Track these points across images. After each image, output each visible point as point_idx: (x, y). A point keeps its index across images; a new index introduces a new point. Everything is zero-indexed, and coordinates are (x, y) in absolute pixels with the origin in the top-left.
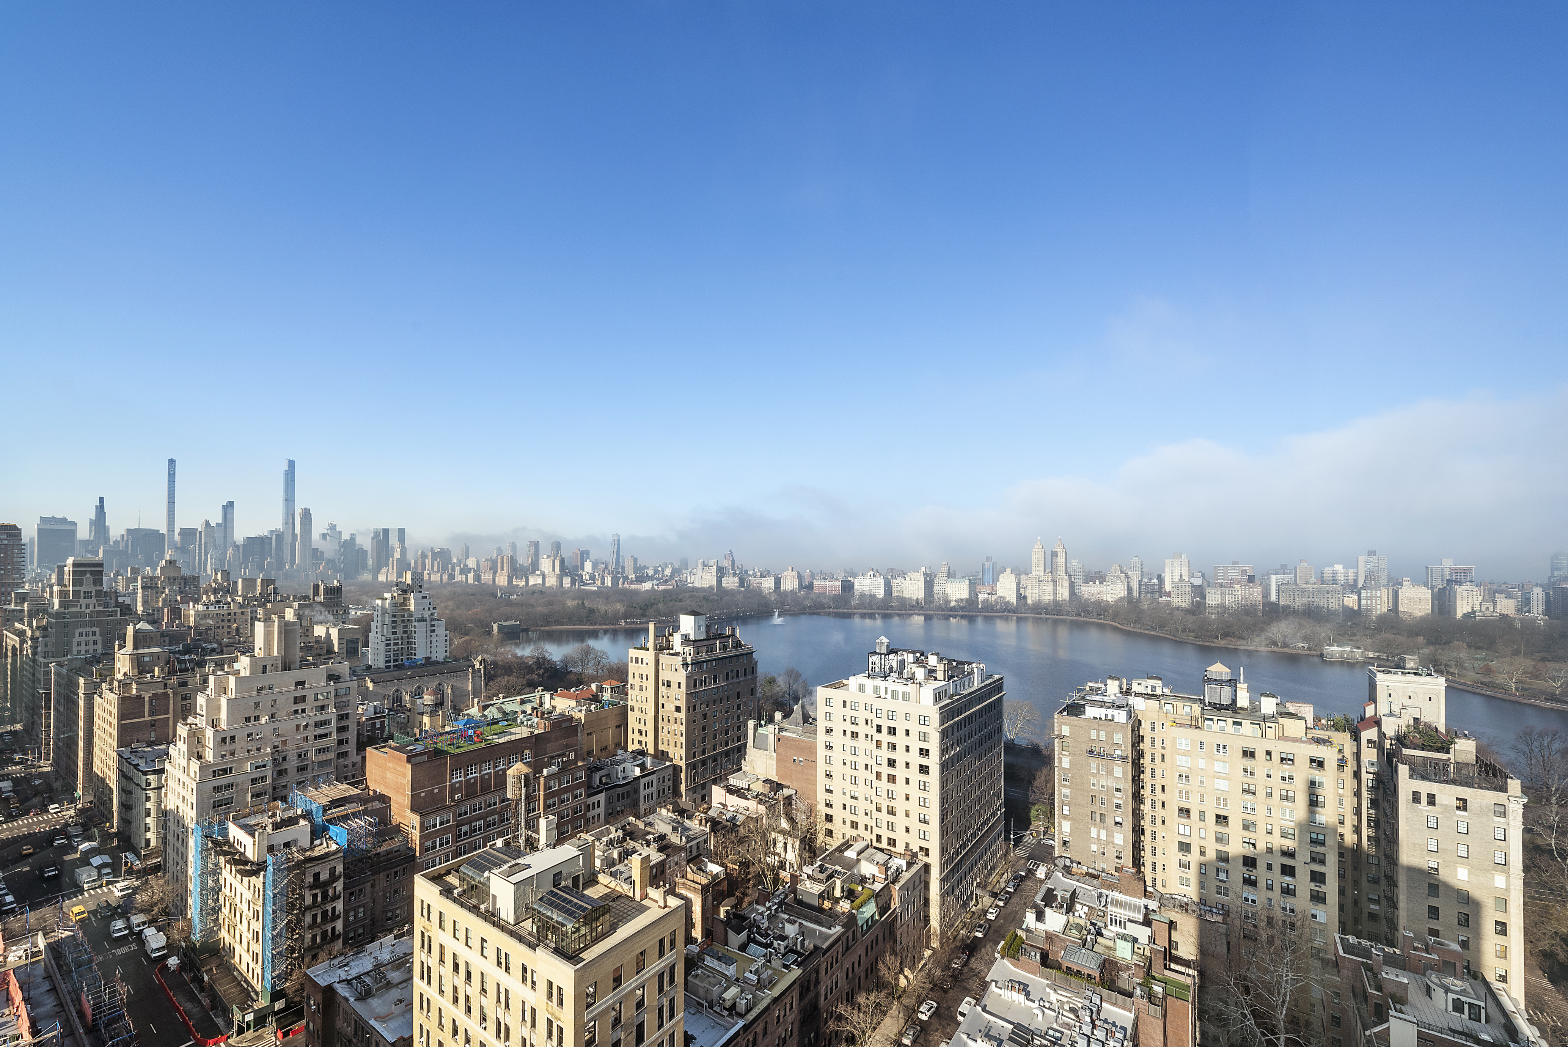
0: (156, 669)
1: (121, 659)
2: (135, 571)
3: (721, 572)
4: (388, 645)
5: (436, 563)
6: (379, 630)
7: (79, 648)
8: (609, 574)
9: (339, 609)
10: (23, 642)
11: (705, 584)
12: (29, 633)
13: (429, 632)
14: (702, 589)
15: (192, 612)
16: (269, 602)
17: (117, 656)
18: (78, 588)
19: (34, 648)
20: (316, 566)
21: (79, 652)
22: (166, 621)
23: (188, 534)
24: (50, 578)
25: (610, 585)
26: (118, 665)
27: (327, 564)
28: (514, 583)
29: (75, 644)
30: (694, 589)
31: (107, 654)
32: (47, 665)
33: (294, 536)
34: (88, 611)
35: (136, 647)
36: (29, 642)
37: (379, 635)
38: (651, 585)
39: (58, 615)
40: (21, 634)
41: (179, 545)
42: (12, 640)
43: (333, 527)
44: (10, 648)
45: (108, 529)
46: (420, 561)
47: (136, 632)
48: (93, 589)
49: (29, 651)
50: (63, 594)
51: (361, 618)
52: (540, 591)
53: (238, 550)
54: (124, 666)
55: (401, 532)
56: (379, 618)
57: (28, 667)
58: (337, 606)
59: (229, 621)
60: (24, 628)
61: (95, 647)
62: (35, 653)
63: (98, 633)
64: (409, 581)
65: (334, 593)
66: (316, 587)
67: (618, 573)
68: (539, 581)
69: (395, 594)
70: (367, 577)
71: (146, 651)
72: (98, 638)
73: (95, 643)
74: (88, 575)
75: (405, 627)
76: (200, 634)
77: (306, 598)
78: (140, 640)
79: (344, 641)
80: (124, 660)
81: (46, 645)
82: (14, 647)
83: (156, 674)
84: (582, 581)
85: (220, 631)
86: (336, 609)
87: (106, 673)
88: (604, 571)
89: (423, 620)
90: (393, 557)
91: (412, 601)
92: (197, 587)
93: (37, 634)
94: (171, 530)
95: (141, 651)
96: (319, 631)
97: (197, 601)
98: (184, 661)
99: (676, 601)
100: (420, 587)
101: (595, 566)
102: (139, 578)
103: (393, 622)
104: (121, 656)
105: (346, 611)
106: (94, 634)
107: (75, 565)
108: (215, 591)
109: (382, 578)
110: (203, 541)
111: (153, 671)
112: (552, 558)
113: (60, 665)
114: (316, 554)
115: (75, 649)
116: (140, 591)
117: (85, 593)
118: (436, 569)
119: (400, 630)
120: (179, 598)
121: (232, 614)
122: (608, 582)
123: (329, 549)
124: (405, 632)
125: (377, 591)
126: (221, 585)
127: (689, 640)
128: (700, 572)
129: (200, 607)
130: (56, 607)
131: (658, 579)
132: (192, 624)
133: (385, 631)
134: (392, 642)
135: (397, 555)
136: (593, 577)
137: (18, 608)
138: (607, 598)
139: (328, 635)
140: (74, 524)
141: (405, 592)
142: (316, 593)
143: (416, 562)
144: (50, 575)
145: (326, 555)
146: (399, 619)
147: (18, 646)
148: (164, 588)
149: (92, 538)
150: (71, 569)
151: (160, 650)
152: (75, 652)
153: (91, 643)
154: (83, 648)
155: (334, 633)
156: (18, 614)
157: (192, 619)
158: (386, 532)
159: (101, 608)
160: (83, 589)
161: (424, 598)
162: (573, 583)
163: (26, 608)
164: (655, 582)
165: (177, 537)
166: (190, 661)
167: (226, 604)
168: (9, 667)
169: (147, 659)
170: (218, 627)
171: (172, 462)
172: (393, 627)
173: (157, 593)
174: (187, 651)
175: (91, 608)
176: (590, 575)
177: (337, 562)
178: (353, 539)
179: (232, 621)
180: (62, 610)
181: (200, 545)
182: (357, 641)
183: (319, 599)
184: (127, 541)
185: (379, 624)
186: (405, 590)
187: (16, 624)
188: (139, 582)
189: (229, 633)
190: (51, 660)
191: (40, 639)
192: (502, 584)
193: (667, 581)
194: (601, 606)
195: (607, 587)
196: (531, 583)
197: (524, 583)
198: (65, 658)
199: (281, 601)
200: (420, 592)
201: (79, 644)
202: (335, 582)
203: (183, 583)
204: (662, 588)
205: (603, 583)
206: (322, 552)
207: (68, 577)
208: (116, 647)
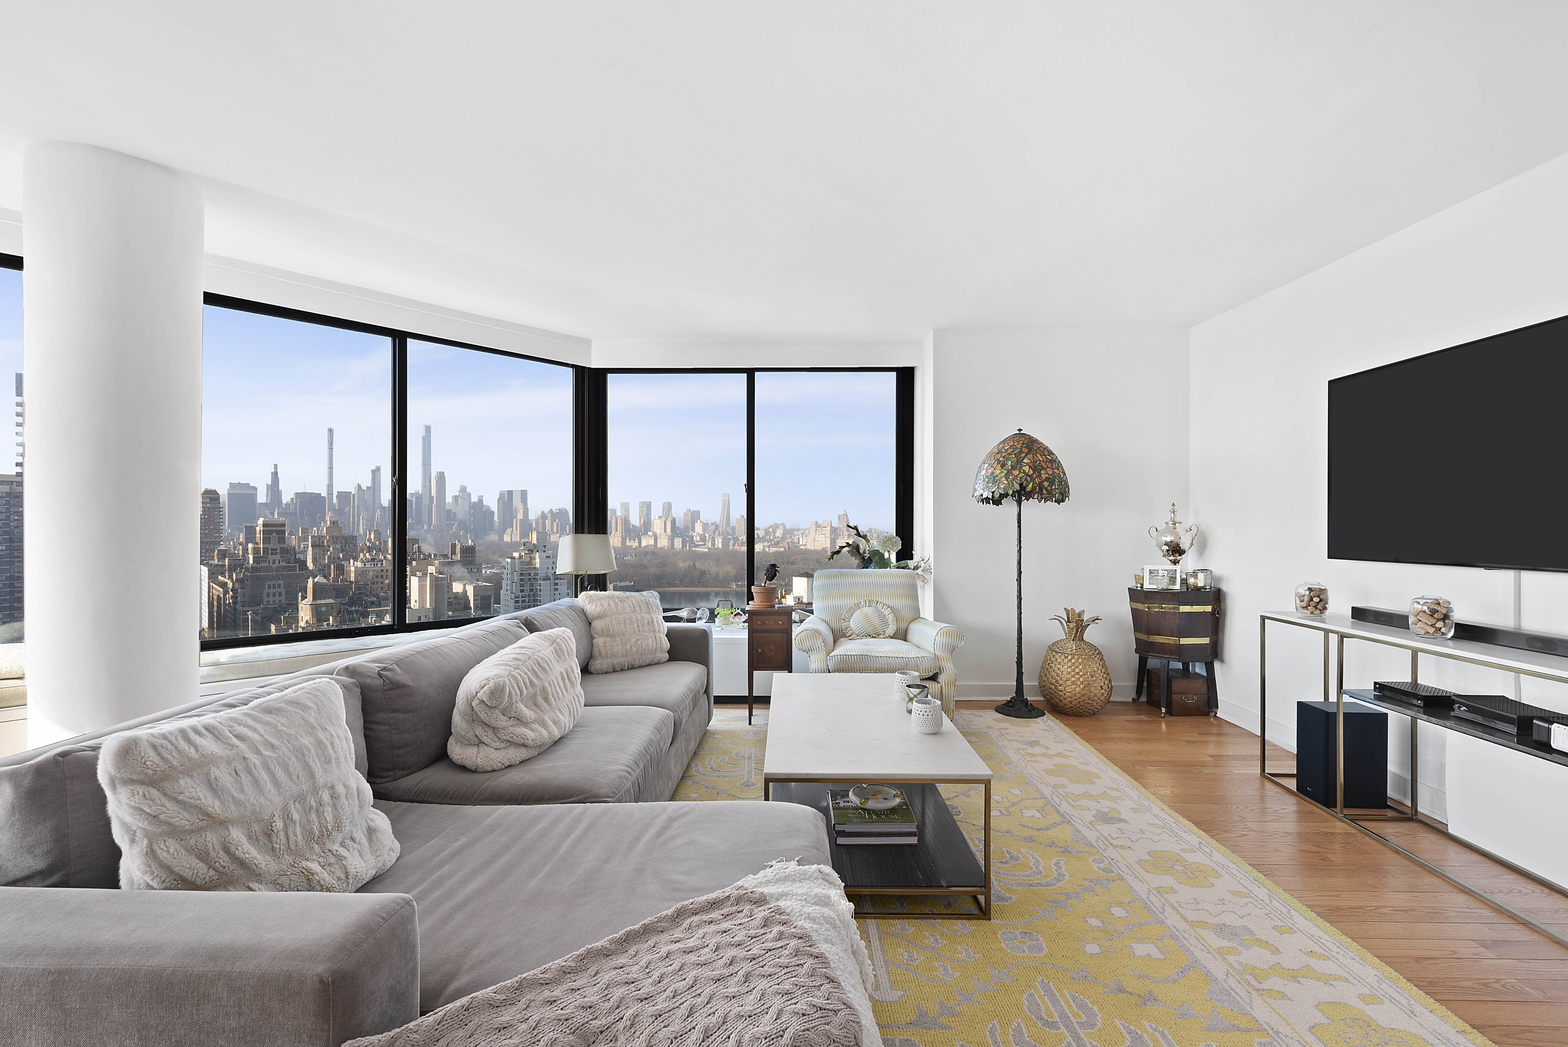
0: (331, 618)
1: (304, 609)
2: (305, 531)
3: (835, 532)
4: (517, 602)
5: (555, 524)
6: (509, 587)
7: (268, 599)
8: (719, 535)
9: (473, 567)
10: (226, 592)
11: (819, 547)
12: (230, 585)
13: (553, 590)
14: (815, 552)
15: (353, 567)
16: (414, 560)
17: (300, 605)
18: (267, 546)
19: (234, 597)
20: (450, 526)
21: (268, 602)
22: (332, 576)
23: (344, 496)
24: (239, 537)
25: (720, 546)
26: (301, 614)
27: (459, 524)
28: (628, 544)
29: (265, 595)
30: (807, 552)
31: (291, 604)
32: (245, 613)
33: (431, 498)
34: (274, 566)
35: (315, 598)
36: (231, 593)
37: (509, 593)
38: (761, 547)
39: (254, 569)
40: (223, 585)
41: (337, 508)
42: (217, 590)
43: (463, 489)
44: (215, 597)
45: (281, 492)
46: (540, 522)
47: (315, 585)
48: (278, 546)
49: (231, 601)
50: (256, 551)
51: (491, 576)
52: (653, 552)
53: (385, 512)
54: (306, 615)
55: (524, 494)
56: (509, 576)
57: (230, 615)
58: (472, 564)
59: (382, 577)
60: (226, 580)
61: (280, 598)
62: (235, 603)
63: (282, 586)
64: (535, 541)
65: (468, 552)
66: (454, 546)
67: (729, 534)
68: (652, 542)
69: (523, 554)
70: (493, 537)
71: (323, 602)
72: (282, 590)
73: (280, 595)
74: (274, 534)
75: (532, 585)
76: (359, 589)
77: (445, 556)
78: (319, 592)
79: (479, 598)
80: (306, 610)
81: (244, 596)
82: (218, 596)
83: (331, 622)
84: (693, 542)
85: (375, 586)
86: (471, 567)
87: (291, 621)
88: (714, 532)
89: (547, 578)
90: (516, 518)
91: (538, 560)
92: (355, 545)
93: (237, 586)
94: (330, 493)
95: (319, 602)
96: (457, 587)
97: (356, 559)
98: (352, 612)
99: (788, 563)
100: (545, 546)
101: (705, 526)
102: (310, 537)
103: (522, 580)
104: (304, 606)
105: (479, 570)
106: (279, 587)
107: (264, 525)
108: (370, 550)
109: (507, 538)
110: (356, 504)
111: (329, 620)
112: (663, 519)
113: (255, 613)
114: (449, 515)
115: (265, 600)
116: (310, 548)
117: (272, 549)
118: (555, 530)
119: (527, 588)
120: (341, 555)
121: (385, 571)
122: (720, 545)
123: (461, 511)
124: (531, 590)
125: (505, 550)
126: (374, 543)
127: (802, 603)
128: (813, 534)
129: (359, 564)
130: (251, 562)
131: (769, 541)
132: (353, 579)
133: (514, 589)
134: (520, 599)
135: (520, 516)
136: (703, 539)
137: (221, 563)
138: (718, 560)
139: (465, 592)
140: (255, 489)
141: (531, 551)
142: (454, 552)
143: (537, 523)
144: (239, 535)
145: (458, 517)
146: (526, 578)
147: (222, 596)
148: (329, 547)
149: (268, 502)
150: (262, 529)
151: (333, 601)
152: (265, 603)
153: (277, 594)
154: (271, 599)
155: (470, 590)
156: (221, 568)
157: (353, 575)
158: (510, 493)
159: (284, 564)
160: (271, 546)
161: (548, 557)
162: (684, 545)
163: (227, 563)
164: (766, 544)
165: (335, 500)
166: (357, 612)
167: (379, 561)
168: (215, 614)
169: (323, 609)
170: (374, 583)
171: (331, 431)
172: (521, 585)
173: (324, 551)
174: (352, 603)
175: (277, 564)
176: (701, 536)
177: (468, 523)
178: (480, 500)
179: (385, 577)
180: (255, 565)
181: (354, 507)
182: (489, 597)
183: (456, 558)
184: (296, 503)
185: (509, 582)
186: (531, 550)
187: (220, 578)
188: (310, 541)
189: (382, 588)
190: (247, 609)
191: (240, 590)
192: (616, 545)
193: (778, 543)
194: (711, 567)
195: (718, 548)
196: (644, 544)
197: (637, 544)
198: (258, 608)
199: (425, 559)
200: (545, 551)
201: (268, 596)
202: (470, 541)
203: (344, 542)
204: (773, 550)
205: (713, 544)
206: (455, 514)
207: (259, 536)
208: (300, 597)
